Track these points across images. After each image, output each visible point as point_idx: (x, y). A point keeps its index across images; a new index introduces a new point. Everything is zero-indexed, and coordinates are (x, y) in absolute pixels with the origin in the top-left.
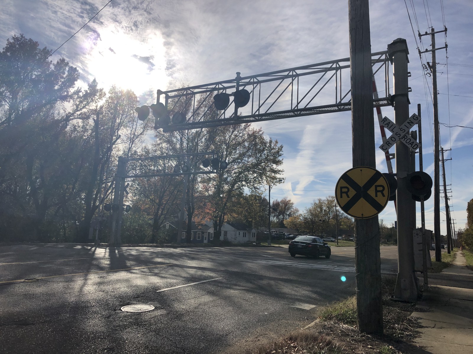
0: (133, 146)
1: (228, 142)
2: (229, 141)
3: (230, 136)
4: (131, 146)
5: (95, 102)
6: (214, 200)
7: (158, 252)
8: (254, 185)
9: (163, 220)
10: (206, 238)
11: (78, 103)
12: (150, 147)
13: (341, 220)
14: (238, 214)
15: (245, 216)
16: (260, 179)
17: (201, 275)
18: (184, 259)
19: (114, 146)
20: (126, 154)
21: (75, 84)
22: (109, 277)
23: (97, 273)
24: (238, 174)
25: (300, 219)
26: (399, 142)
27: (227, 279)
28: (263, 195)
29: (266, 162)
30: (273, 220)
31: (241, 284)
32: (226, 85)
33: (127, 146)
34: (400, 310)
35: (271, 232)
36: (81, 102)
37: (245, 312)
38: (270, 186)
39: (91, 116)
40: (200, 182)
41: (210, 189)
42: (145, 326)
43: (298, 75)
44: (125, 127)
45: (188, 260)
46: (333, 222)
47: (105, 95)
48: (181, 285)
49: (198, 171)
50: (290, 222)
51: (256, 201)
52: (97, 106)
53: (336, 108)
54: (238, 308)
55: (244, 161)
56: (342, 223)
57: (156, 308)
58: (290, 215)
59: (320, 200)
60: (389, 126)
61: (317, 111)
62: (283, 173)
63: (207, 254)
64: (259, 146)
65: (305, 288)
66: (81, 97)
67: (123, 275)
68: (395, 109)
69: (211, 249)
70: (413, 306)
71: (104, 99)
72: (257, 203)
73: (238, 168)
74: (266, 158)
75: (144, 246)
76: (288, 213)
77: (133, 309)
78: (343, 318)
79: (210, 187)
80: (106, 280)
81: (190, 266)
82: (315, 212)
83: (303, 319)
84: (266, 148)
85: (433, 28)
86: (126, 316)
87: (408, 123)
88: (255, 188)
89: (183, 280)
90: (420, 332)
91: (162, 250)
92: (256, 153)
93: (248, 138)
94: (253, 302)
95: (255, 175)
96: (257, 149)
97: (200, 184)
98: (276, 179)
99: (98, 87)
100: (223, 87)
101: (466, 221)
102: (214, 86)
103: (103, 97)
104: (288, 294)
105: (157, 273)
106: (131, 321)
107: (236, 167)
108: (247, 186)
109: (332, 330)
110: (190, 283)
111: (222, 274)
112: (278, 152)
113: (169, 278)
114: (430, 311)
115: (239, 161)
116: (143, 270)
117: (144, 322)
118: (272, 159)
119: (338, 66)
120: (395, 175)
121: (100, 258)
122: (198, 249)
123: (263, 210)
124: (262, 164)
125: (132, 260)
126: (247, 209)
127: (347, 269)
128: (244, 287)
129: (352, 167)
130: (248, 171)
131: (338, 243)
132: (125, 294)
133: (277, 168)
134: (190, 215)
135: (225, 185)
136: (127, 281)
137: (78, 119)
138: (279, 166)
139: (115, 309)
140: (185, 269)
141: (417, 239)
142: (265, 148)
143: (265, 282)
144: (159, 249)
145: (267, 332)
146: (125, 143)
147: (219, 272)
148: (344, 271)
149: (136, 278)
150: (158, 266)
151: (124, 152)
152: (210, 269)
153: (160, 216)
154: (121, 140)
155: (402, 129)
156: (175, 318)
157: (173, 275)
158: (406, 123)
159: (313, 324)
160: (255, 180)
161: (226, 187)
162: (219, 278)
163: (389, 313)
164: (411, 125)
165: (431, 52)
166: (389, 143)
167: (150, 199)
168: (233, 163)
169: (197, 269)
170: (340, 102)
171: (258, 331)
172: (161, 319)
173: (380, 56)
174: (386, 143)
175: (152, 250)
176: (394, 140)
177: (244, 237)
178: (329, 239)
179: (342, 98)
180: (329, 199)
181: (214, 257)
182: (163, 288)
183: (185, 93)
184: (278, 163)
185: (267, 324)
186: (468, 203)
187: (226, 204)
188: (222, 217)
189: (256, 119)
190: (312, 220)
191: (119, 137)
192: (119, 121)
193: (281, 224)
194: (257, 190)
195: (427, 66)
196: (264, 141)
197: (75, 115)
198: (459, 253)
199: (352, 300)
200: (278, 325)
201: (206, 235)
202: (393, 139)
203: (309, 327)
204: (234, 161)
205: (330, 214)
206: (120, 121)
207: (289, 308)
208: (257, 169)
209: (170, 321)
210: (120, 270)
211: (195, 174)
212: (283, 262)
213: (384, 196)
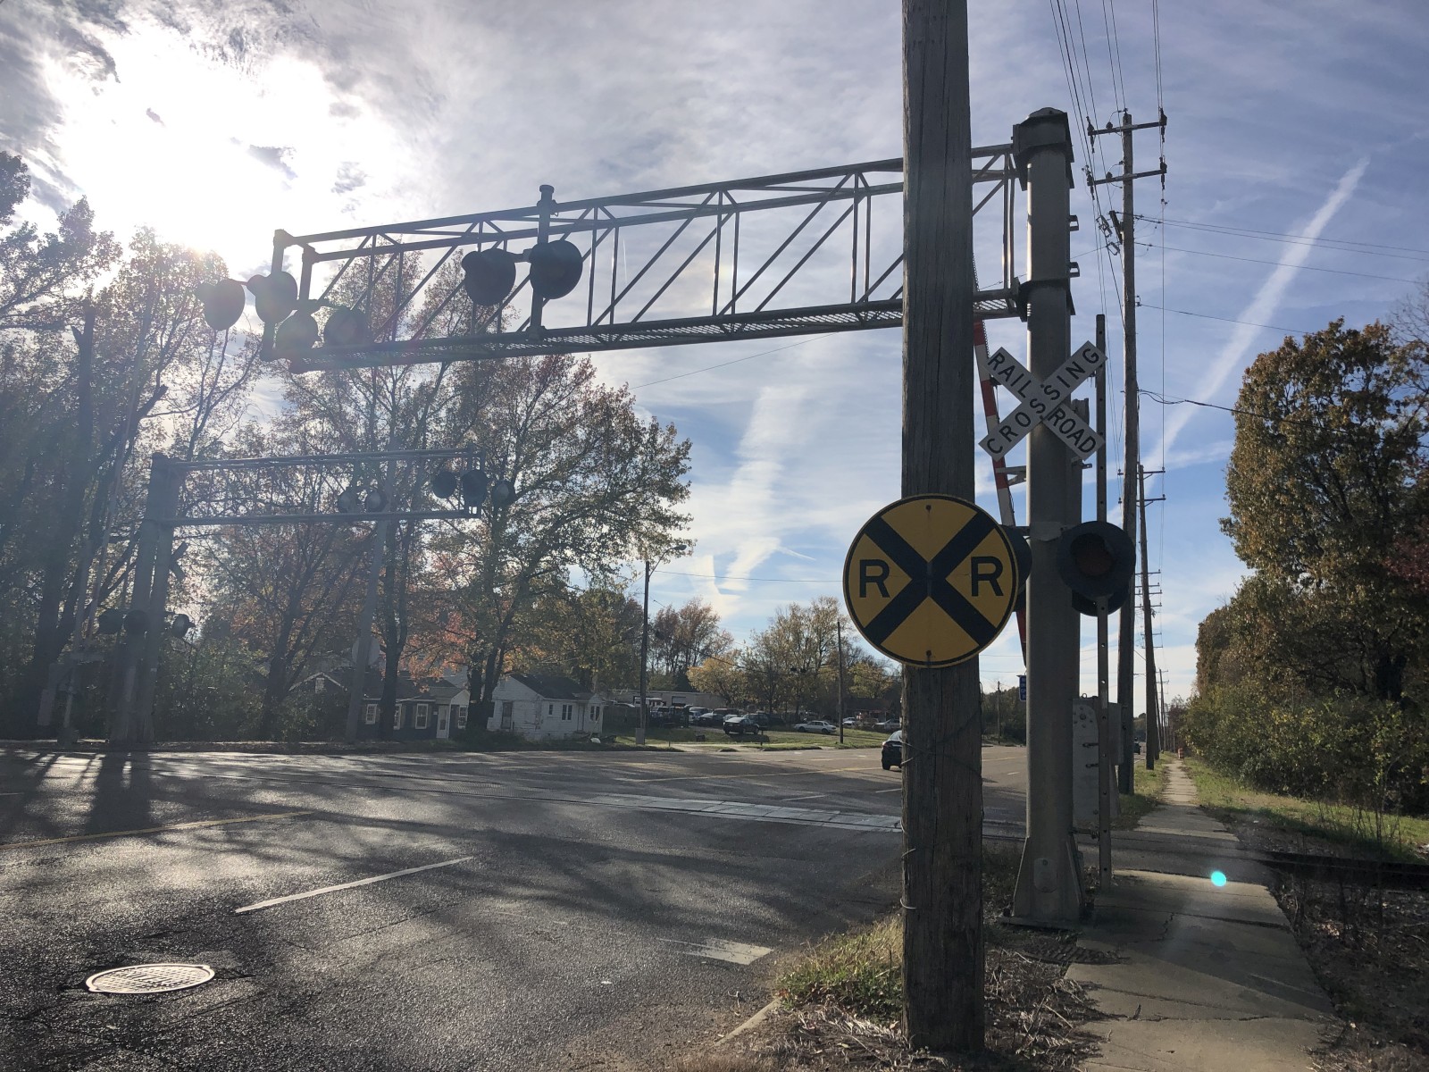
0: (207, 423)
1: (524, 424)
2: (527, 420)
3: (531, 406)
4: (203, 424)
5: (82, 276)
6: (471, 603)
7: (272, 772)
8: (600, 559)
9: (302, 665)
10: (443, 722)
11: (21, 274)
12: (265, 429)
13: (852, 669)
14: (546, 647)
15: (571, 655)
16: (618, 541)
17: (402, 851)
18: (353, 793)
19: (144, 422)
20: (185, 447)
21: (13, 213)
22: (75, 860)
23: (32, 846)
24: (551, 525)
25: (736, 664)
26: (1038, 429)
27: (489, 863)
28: (628, 589)
29: (639, 489)
30: (655, 667)
31: (534, 878)
32: (507, 226)
33: (187, 422)
34: (1031, 959)
35: (647, 703)
36: (33, 272)
37: (534, 980)
38: (648, 564)
39: (68, 320)
40: (431, 547)
41: (460, 569)
42: (160, 1051)
43: (737, 208)
44: (186, 359)
45: (369, 796)
46: (829, 674)
47: (120, 253)
48: (327, 885)
49: (423, 511)
50: (706, 674)
51: (605, 608)
52: (90, 290)
53: (851, 317)
54: (511, 964)
55: (571, 484)
56: (856, 679)
57: (221, 976)
58: (706, 653)
59: (794, 609)
60: (1010, 381)
61: (792, 323)
62: (689, 524)
63: (436, 776)
64: (619, 442)
65: (740, 887)
66: (32, 257)
67: (129, 851)
68: (1030, 327)
69: (453, 759)
70: (1068, 942)
71: (115, 268)
72: (608, 616)
73: (551, 506)
74: (639, 479)
75: (234, 749)
76: (701, 648)
77: (133, 981)
78: (857, 998)
79: (461, 564)
80: (56, 874)
81: (371, 816)
82: (780, 645)
83: (727, 997)
84: (642, 448)
85: (1128, 113)
86: (96, 1013)
87: (1069, 370)
88: (602, 567)
89: (337, 869)
90: (1096, 1037)
91: (288, 762)
92: (610, 463)
93: (586, 414)
94: (567, 942)
95: (605, 529)
96: (613, 449)
97: (428, 554)
98: (668, 543)
99: (97, 227)
100: (495, 232)
101: (1194, 676)
102: (463, 228)
103: (113, 259)
104: (684, 910)
105: (251, 844)
106: (111, 1030)
107: (545, 502)
108: (578, 561)
109: (819, 1043)
110: (359, 879)
111: (474, 844)
112: (676, 461)
113: (292, 861)
114: (1118, 961)
115: (557, 483)
116: (204, 833)
117: (163, 1033)
118: (657, 483)
119: (861, 185)
120: (1024, 530)
121: (62, 793)
122: (408, 760)
123: (626, 637)
124: (628, 496)
125: (175, 798)
126: (577, 635)
127: (868, 821)
128: (542, 887)
129: (899, 497)
130: (584, 516)
131: (842, 736)
132: (115, 923)
133: (671, 508)
134: (393, 651)
135: (510, 558)
136: (138, 872)
137: (23, 327)
138: (679, 503)
139: (68, 982)
140: (352, 827)
141: (1085, 732)
142: (637, 447)
143: (613, 869)
144: (280, 760)
145: (603, 1055)
146: (181, 412)
147: (465, 838)
148: (860, 828)
149: (174, 862)
150: (261, 817)
151: (177, 443)
152: (437, 826)
153: (292, 654)
154: (167, 403)
155: (1049, 390)
156: (283, 1013)
157: (307, 850)
158: (1061, 371)
159: (759, 1017)
160: (604, 543)
161: (513, 565)
162: (463, 859)
163: (998, 972)
164: (1077, 378)
165: (1121, 183)
166: (1010, 432)
167: (261, 596)
168: (538, 491)
169: (394, 828)
170: (865, 297)
171: (574, 1052)
172: (229, 1018)
173: (989, 159)
174: (1001, 431)
175: (254, 762)
176: (1026, 422)
177: (564, 718)
178: (816, 724)
179: (871, 284)
180: (820, 607)
181: (456, 787)
182: (263, 896)
183: (369, 243)
184: (675, 493)
185: (608, 1024)
186: (1201, 625)
187: (510, 615)
188: (498, 658)
189: (599, 339)
190: (769, 669)
191: (161, 392)
192: (165, 341)
193: (680, 681)
194: (610, 575)
195: (1111, 223)
196: (634, 425)
197: (11, 313)
198: (1174, 765)
199: (886, 932)
200: (644, 1023)
201: (444, 715)
202: (1021, 418)
203: (745, 1033)
204: (540, 483)
205: (821, 652)
206: (170, 339)
207: (685, 960)
208: (613, 512)
209: (264, 1023)
210: (118, 833)
211: (415, 519)
212: (676, 800)
213: (998, 592)
